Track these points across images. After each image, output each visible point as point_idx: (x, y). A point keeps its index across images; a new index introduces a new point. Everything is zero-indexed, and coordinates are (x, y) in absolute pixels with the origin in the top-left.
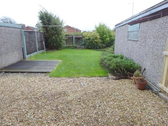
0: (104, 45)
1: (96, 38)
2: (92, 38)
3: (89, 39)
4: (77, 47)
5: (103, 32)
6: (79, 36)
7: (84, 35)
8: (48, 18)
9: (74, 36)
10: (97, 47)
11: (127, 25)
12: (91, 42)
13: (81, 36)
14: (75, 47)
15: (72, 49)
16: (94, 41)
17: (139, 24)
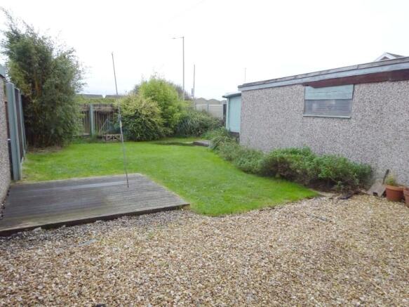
0: (170, 131)
1: (153, 113)
2: (144, 112)
3: (134, 117)
4: (105, 138)
5: (165, 100)
6: (103, 109)
7: (115, 104)
8: (40, 54)
9: (92, 107)
10: (154, 136)
11: (299, 87)
12: (143, 123)
13: (108, 109)
14: (100, 138)
15: (90, 142)
16: (149, 120)
17: (352, 86)
